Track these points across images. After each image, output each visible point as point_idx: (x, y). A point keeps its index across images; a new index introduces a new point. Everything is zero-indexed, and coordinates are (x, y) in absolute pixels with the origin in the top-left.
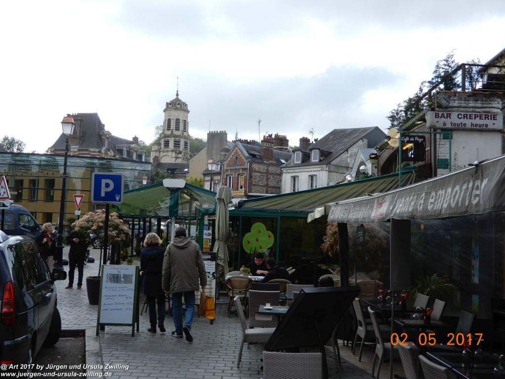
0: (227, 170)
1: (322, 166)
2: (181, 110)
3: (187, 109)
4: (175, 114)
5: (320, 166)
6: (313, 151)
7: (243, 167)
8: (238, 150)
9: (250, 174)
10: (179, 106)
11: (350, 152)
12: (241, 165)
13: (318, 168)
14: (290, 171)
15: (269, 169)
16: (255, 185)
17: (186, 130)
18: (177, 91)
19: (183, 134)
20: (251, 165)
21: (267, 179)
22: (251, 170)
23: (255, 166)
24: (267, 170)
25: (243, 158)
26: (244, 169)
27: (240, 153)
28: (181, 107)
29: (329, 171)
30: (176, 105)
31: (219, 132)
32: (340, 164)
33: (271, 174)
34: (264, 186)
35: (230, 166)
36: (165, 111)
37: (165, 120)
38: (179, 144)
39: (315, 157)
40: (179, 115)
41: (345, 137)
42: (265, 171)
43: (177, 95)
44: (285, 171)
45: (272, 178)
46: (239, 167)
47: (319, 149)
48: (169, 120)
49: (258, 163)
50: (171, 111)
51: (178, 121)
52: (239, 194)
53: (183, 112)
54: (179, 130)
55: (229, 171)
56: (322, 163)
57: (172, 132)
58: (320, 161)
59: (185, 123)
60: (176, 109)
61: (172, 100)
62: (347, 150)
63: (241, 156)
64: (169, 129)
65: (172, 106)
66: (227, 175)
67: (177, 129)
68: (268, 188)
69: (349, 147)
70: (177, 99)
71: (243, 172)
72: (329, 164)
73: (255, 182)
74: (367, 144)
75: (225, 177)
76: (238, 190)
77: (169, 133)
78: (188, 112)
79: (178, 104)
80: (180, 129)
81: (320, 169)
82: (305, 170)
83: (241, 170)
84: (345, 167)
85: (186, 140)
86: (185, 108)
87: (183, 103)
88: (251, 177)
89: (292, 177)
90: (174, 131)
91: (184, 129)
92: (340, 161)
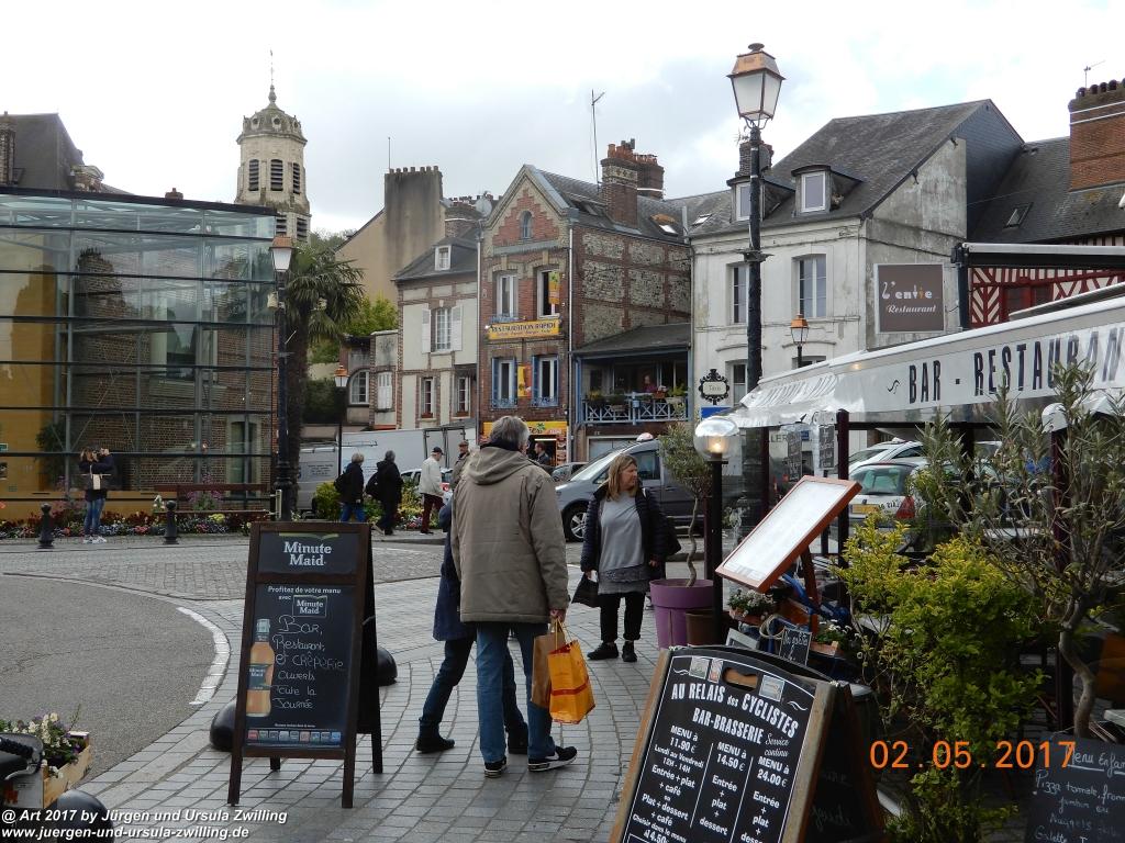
0: (497, 257)
1: (846, 224)
2: (285, 136)
3: (300, 133)
4: (270, 149)
5: (836, 225)
6: (804, 178)
7: (551, 244)
8: (532, 192)
9: (577, 264)
10: (280, 126)
11: (921, 178)
12: (546, 237)
13: (828, 231)
14: (717, 248)
15: (632, 249)
16: (592, 302)
17: (301, 190)
18: (272, 88)
19: (292, 199)
20: (577, 237)
21: (627, 283)
22: (581, 254)
23: (592, 241)
24: (626, 253)
25: (551, 215)
26: (554, 251)
27: (538, 199)
28: (284, 128)
29: (870, 241)
30: (273, 125)
31: (418, 170)
32: (896, 219)
33: (637, 266)
34: (617, 305)
35: (505, 243)
36: (240, 141)
37: (243, 164)
38: (284, 227)
39: (813, 194)
40: (281, 149)
41: (884, 137)
42: (620, 257)
43: (272, 98)
44: (704, 250)
45: (638, 278)
46: (535, 246)
47: (827, 169)
48: (254, 166)
49: (598, 230)
50: (259, 140)
51: (277, 166)
52: (540, 332)
53: (289, 141)
54: (281, 190)
55: (504, 260)
56: (837, 214)
57: (263, 195)
58: (834, 207)
59: (297, 171)
60: (272, 134)
61: (259, 111)
62: (914, 173)
63: (544, 208)
64: (254, 187)
65: (260, 128)
66: (495, 274)
67: (277, 186)
68: (631, 312)
69: (922, 163)
70: (273, 109)
71: (553, 261)
72: (866, 215)
73: (593, 292)
74: (964, 153)
75: (490, 279)
76: (535, 319)
77: (253, 198)
78: (303, 141)
79: (277, 121)
80: (284, 186)
81: (835, 234)
82: (780, 241)
83: (545, 256)
84: (910, 227)
85: (301, 217)
86: (296, 133)
87: (290, 118)
88: (579, 274)
89: (729, 266)
90: (268, 191)
91: (295, 186)
92: (896, 209)
